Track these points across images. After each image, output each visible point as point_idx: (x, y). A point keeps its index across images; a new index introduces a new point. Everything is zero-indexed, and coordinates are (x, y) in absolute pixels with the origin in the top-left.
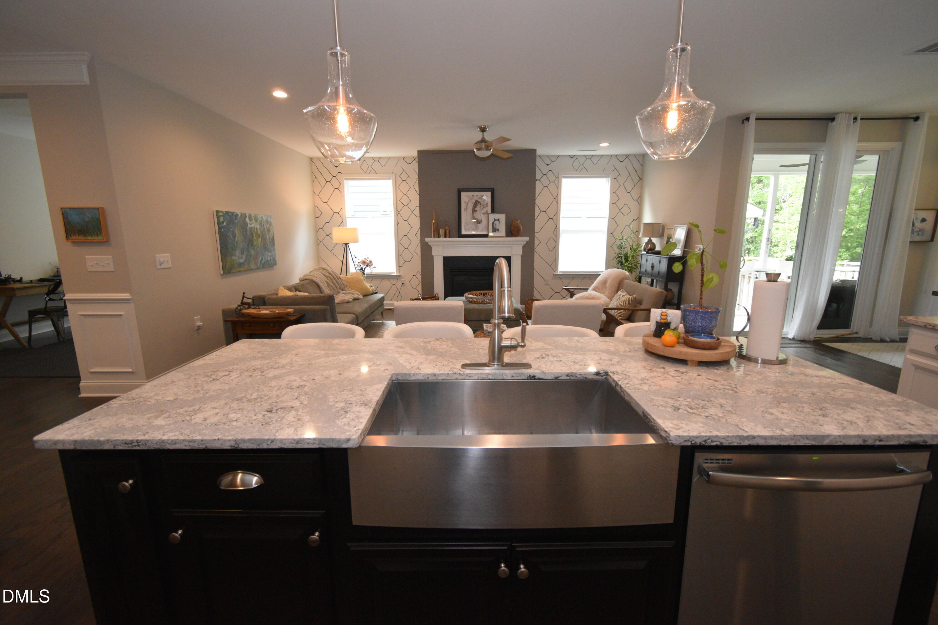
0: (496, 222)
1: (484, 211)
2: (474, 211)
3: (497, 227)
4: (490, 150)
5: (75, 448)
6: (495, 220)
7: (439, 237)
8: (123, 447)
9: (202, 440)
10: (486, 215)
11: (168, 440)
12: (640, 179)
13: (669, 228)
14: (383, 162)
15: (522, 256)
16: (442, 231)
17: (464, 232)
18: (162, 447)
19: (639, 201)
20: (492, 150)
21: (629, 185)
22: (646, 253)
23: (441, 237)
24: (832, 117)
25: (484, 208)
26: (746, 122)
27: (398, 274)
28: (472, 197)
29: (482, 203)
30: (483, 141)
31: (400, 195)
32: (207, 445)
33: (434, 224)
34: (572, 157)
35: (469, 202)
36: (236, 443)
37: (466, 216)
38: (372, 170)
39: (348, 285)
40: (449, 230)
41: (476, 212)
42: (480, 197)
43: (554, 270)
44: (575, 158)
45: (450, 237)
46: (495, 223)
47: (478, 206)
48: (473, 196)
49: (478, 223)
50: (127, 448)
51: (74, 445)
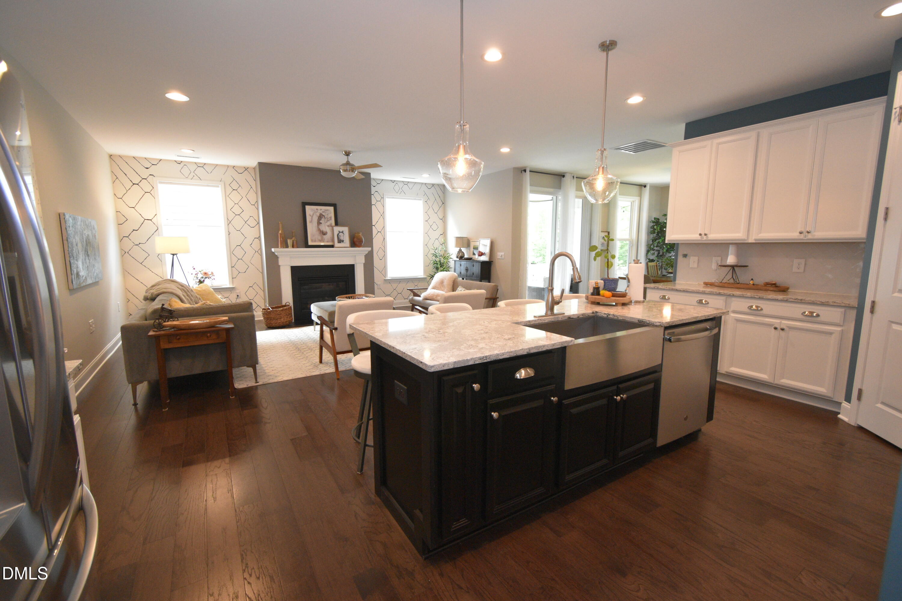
0: (341, 234)
1: (328, 223)
2: (319, 223)
3: (342, 238)
4: (355, 172)
5: (454, 367)
6: (339, 232)
7: (287, 247)
8: (479, 361)
9: (515, 351)
10: (331, 228)
11: (500, 353)
12: (443, 203)
13: (473, 241)
14: (209, 169)
15: (364, 264)
16: (290, 242)
17: (310, 243)
18: (497, 358)
19: (444, 220)
20: (356, 172)
21: (436, 207)
22: (459, 259)
23: (290, 247)
24: (563, 175)
25: (328, 221)
26: (523, 172)
27: (231, 286)
28: (316, 211)
29: (326, 216)
30: (348, 163)
31: (231, 204)
32: (517, 353)
33: (281, 234)
34: (393, 182)
35: (313, 214)
36: (529, 350)
37: (311, 228)
38: (195, 175)
39: (201, 297)
40: (296, 241)
41: (321, 225)
42: (324, 211)
43: (384, 276)
44: (395, 183)
45: (297, 247)
46: (339, 235)
47: (323, 219)
48: (317, 209)
49: (323, 235)
50: (481, 362)
51: (454, 365)
